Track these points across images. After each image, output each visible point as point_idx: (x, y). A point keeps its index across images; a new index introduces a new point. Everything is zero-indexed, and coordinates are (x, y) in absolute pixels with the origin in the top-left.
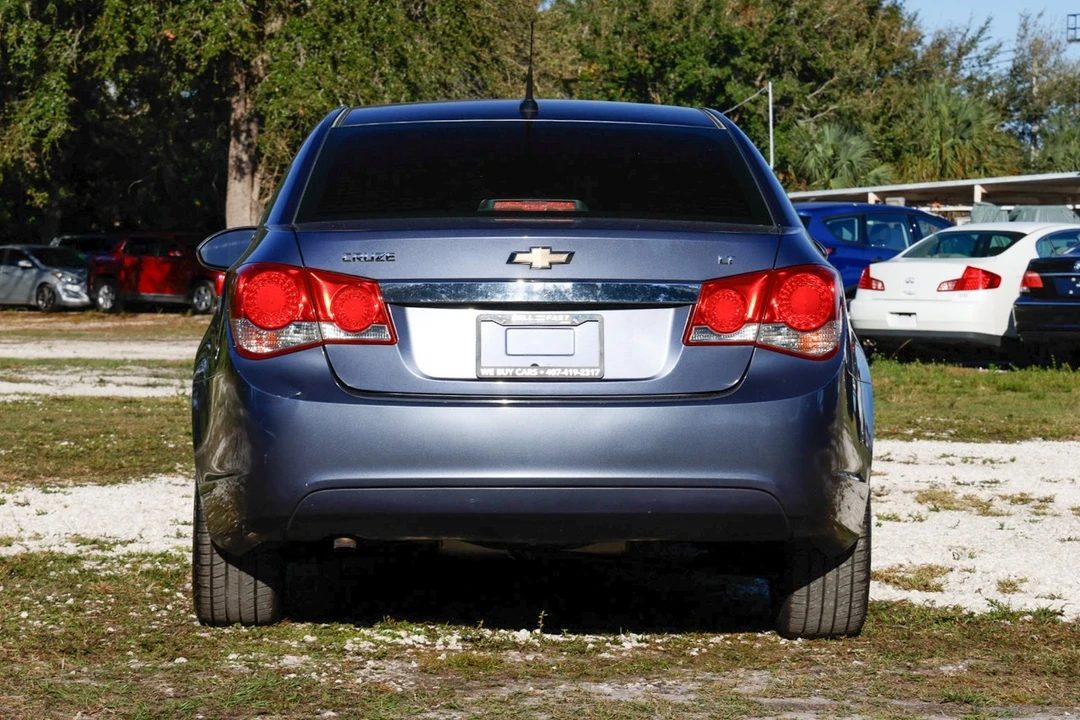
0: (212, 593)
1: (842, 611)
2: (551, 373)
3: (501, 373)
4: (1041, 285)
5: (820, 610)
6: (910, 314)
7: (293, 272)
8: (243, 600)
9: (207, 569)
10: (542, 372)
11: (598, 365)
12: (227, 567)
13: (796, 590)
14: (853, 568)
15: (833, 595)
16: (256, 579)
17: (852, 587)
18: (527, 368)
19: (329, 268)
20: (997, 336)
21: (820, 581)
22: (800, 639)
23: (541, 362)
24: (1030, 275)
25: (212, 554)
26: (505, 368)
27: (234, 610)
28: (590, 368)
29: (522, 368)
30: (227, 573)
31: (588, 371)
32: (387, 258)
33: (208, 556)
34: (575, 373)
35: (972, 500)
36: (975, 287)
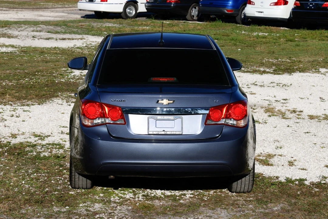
0: (75, 182)
1: (246, 188)
2: (168, 133)
3: (154, 133)
4: (300, 5)
5: (240, 187)
6: (262, 12)
7: (97, 103)
8: (83, 184)
9: (74, 177)
10: (166, 133)
11: (181, 131)
12: (79, 176)
13: (234, 182)
14: (249, 177)
15: (244, 184)
16: (87, 179)
17: (249, 182)
18: (161, 131)
19: (108, 103)
20: (286, 19)
21: (240, 180)
22: (234, 193)
23: (166, 130)
24: (296, 2)
25: (75, 173)
26: (156, 131)
27: (81, 186)
28: (179, 131)
29: (160, 131)
30: (79, 178)
31: (178, 132)
32: (124, 101)
33: (74, 173)
34: (175, 133)
35: (280, 111)
36: (281, 5)
